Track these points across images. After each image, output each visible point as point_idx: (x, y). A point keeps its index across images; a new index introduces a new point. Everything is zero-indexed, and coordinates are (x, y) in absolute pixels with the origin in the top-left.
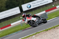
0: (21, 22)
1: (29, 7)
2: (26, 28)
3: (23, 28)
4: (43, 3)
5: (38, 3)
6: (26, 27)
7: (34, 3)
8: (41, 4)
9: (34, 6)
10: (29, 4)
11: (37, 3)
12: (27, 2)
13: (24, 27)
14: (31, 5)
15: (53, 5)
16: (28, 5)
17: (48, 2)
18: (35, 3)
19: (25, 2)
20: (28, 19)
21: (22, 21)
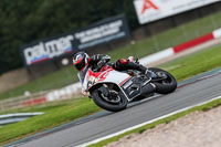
20: (93, 79)
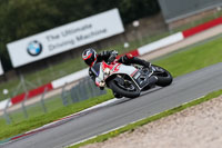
0: (7, 107)
1: (33, 52)
2: (24, 130)
3: (14, 132)
4: (86, 37)
5: (69, 37)
6: (23, 126)
7: (53, 38)
8: (79, 39)
9: (54, 47)
10: (36, 42)
11: (64, 36)
12: (26, 32)
13: (19, 127)
14: (41, 46)
15: (126, 45)
16: (30, 44)
17: (105, 31)
18: (57, 37)
19: (19, 33)
20: (107, 70)
21: (10, 104)
